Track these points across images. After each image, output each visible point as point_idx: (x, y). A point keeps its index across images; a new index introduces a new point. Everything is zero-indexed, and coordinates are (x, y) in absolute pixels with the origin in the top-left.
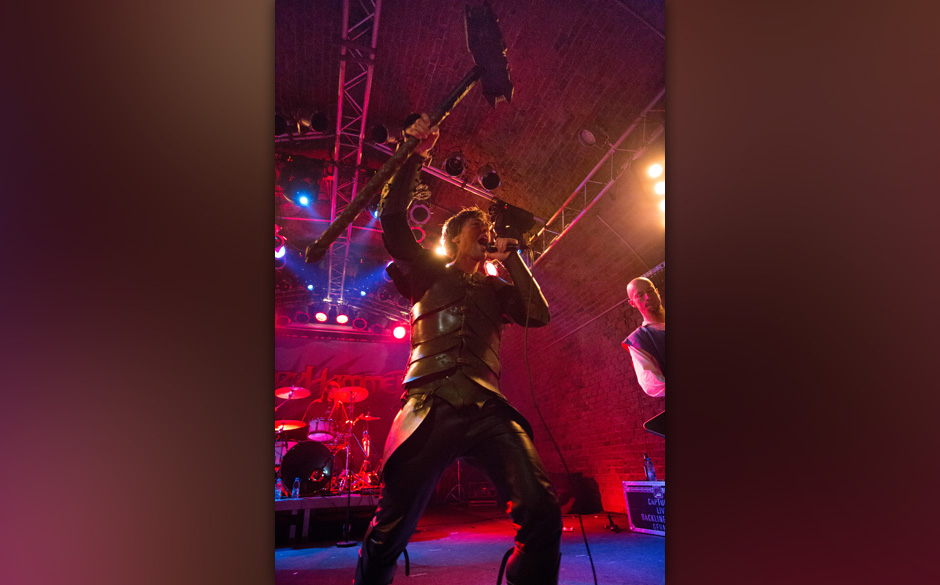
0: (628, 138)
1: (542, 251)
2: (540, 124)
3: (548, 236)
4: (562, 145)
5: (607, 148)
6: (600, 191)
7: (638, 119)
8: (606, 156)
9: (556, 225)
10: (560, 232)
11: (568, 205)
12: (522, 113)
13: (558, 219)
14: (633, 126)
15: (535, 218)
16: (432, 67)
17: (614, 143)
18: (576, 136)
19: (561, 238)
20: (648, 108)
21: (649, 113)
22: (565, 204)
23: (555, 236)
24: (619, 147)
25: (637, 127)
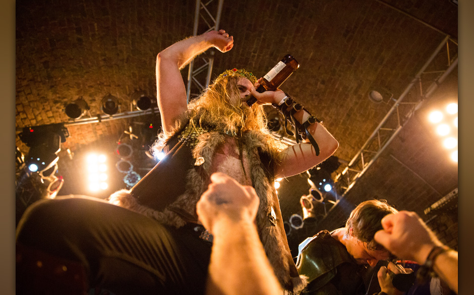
0: (408, 95)
1: (347, 186)
2: (337, 89)
3: (351, 174)
4: (356, 103)
5: (393, 103)
6: (390, 136)
7: (415, 80)
8: (392, 109)
9: (357, 164)
10: (361, 169)
11: (365, 148)
12: (323, 82)
13: (359, 160)
14: (410, 86)
15: (340, 161)
16: (254, 56)
17: (397, 99)
18: (366, 96)
19: (363, 175)
20: (422, 71)
21: (422, 75)
22: (363, 148)
23: (356, 173)
24: (402, 101)
25: (414, 85)
